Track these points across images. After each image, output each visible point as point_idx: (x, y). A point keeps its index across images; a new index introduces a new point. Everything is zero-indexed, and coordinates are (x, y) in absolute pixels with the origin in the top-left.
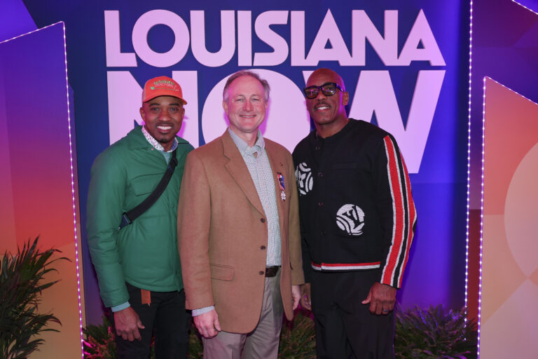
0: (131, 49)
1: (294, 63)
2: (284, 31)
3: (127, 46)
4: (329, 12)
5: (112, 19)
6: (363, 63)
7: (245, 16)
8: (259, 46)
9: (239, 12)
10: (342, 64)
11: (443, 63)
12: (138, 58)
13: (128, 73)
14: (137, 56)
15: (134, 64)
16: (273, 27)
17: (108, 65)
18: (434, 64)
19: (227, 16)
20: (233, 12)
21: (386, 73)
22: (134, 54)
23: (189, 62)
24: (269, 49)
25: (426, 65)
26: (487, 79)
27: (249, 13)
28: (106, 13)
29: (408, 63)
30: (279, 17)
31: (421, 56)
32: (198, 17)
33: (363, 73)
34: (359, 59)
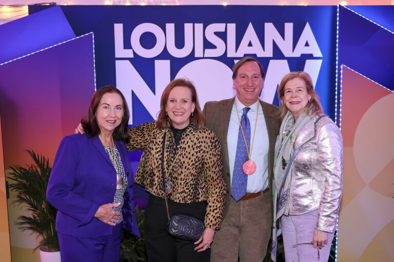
0: (131, 48)
1: (229, 55)
2: (223, 36)
3: (127, 45)
4: (250, 24)
5: (119, 28)
6: (271, 55)
7: (199, 27)
8: (208, 45)
9: (196, 24)
10: (258, 56)
11: (321, 55)
12: (134, 53)
13: (128, 62)
14: (133, 51)
15: (132, 56)
16: (217, 34)
17: (116, 56)
18: (315, 56)
19: (188, 27)
20: (192, 24)
21: (286, 61)
22: (132, 50)
23: (165, 55)
24: (214, 47)
25: (311, 57)
26: (343, 66)
27: (201, 25)
28: (115, 25)
29: (299, 55)
30: (220, 27)
31: (307, 51)
32: (170, 27)
33: (271, 61)
34: (269, 53)
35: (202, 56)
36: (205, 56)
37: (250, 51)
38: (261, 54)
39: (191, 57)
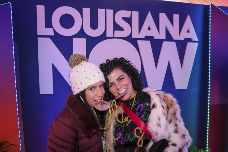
0: (51, 27)
1: (133, 36)
2: (128, 20)
3: (48, 24)
4: (149, 13)
5: (41, 10)
6: (165, 38)
7: (110, 12)
8: (117, 27)
9: (107, 10)
11: (197, 40)
12: (54, 31)
13: (49, 39)
15: (52, 34)
16: (124, 19)
17: (38, 34)
18: (194, 40)
19: (101, 12)
20: (104, 10)
21: (174, 43)
22: (52, 29)
23: (81, 34)
24: (122, 29)
25: (190, 40)
27: (112, 11)
28: (38, 6)
29: (183, 39)
30: (127, 14)
31: (188, 36)
32: (86, 11)
34: (163, 36)
35: (113, 36)
36: (115, 36)
37: (149, 34)
38: (157, 36)
39: (104, 37)
